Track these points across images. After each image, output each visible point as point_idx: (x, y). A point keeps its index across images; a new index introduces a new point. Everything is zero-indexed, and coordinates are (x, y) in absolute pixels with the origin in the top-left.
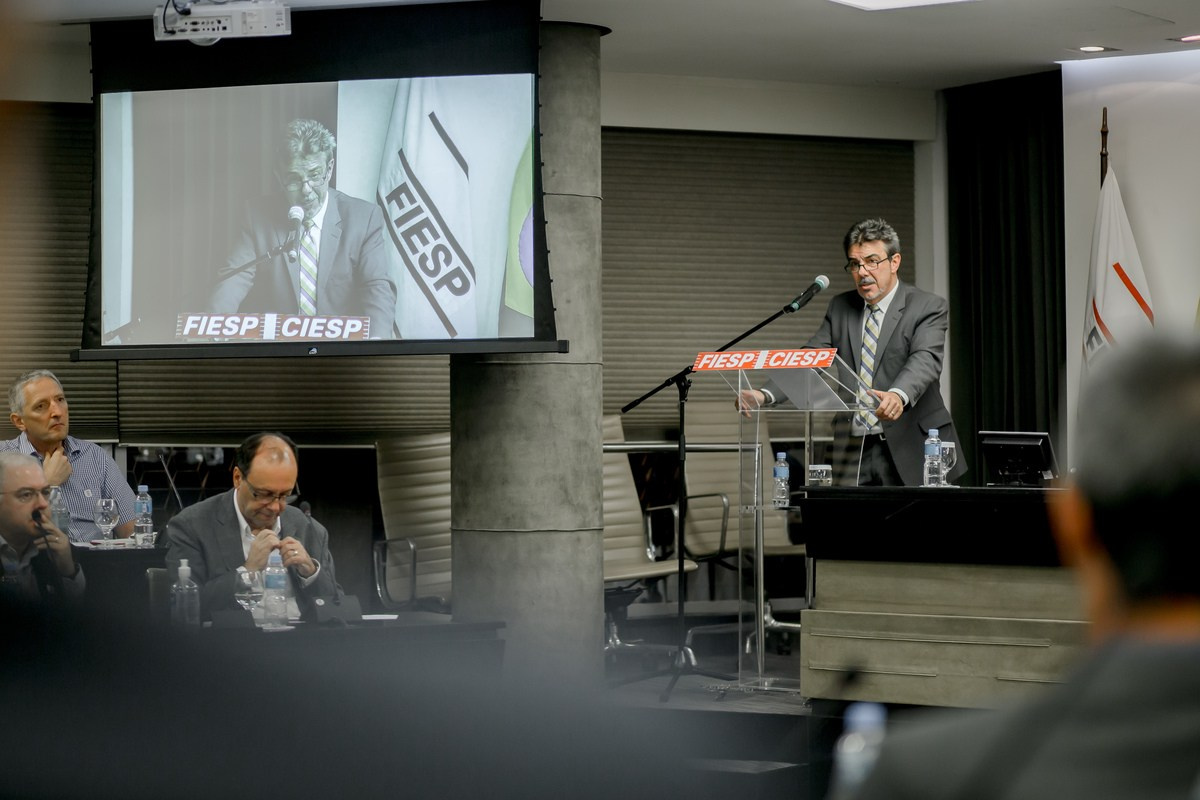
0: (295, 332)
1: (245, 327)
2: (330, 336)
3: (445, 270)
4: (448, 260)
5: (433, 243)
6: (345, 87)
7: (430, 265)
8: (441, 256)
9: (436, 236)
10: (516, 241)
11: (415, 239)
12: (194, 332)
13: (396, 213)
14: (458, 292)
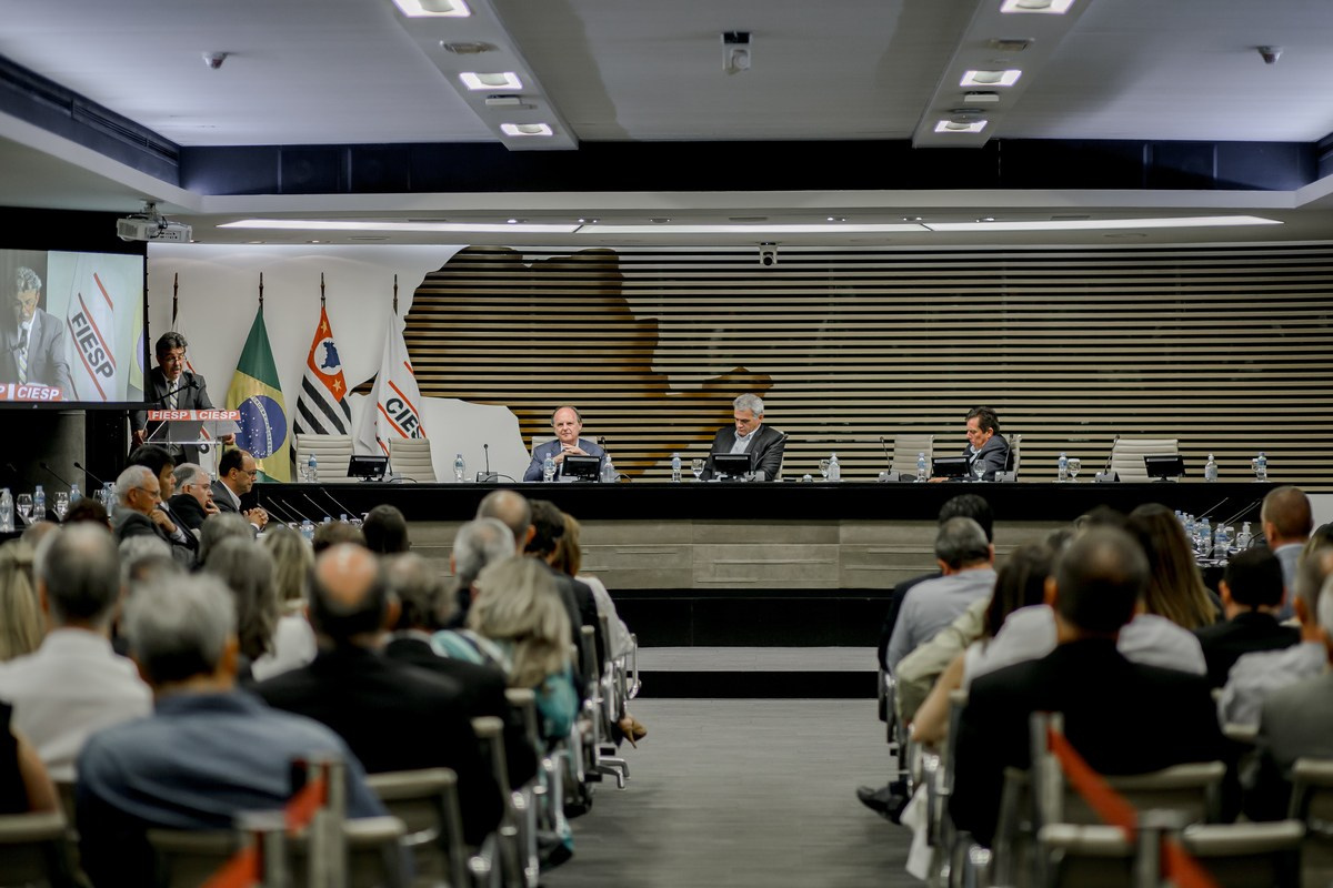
0: (24, 395)
2: (43, 398)
3: (101, 363)
4: (103, 357)
5: (95, 347)
6: (51, 254)
7: (94, 359)
8: (99, 354)
9: (97, 343)
10: (135, 348)
11: (86, 344)
13: (77, 329)
14: (108, 375)
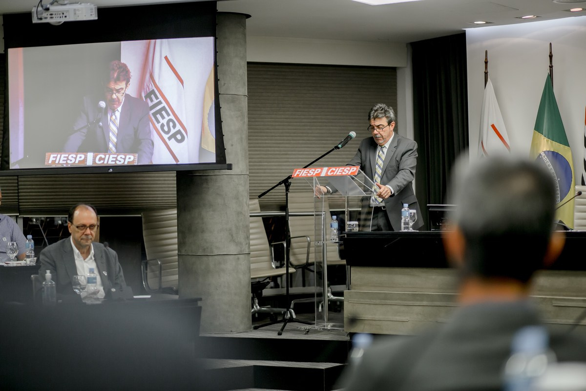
0: (102, 162)
1: (78, 159)
2: (118, 163)
3: (173, 131)
4: (174, 126)
5: (167, 118)
6: (124, 44)
7: (166, 129)
8: (171, 124)
9: (168, 115)
10: (206, 116)
11: (158, 116)
12: (54, 162)
14: (179, 141)
